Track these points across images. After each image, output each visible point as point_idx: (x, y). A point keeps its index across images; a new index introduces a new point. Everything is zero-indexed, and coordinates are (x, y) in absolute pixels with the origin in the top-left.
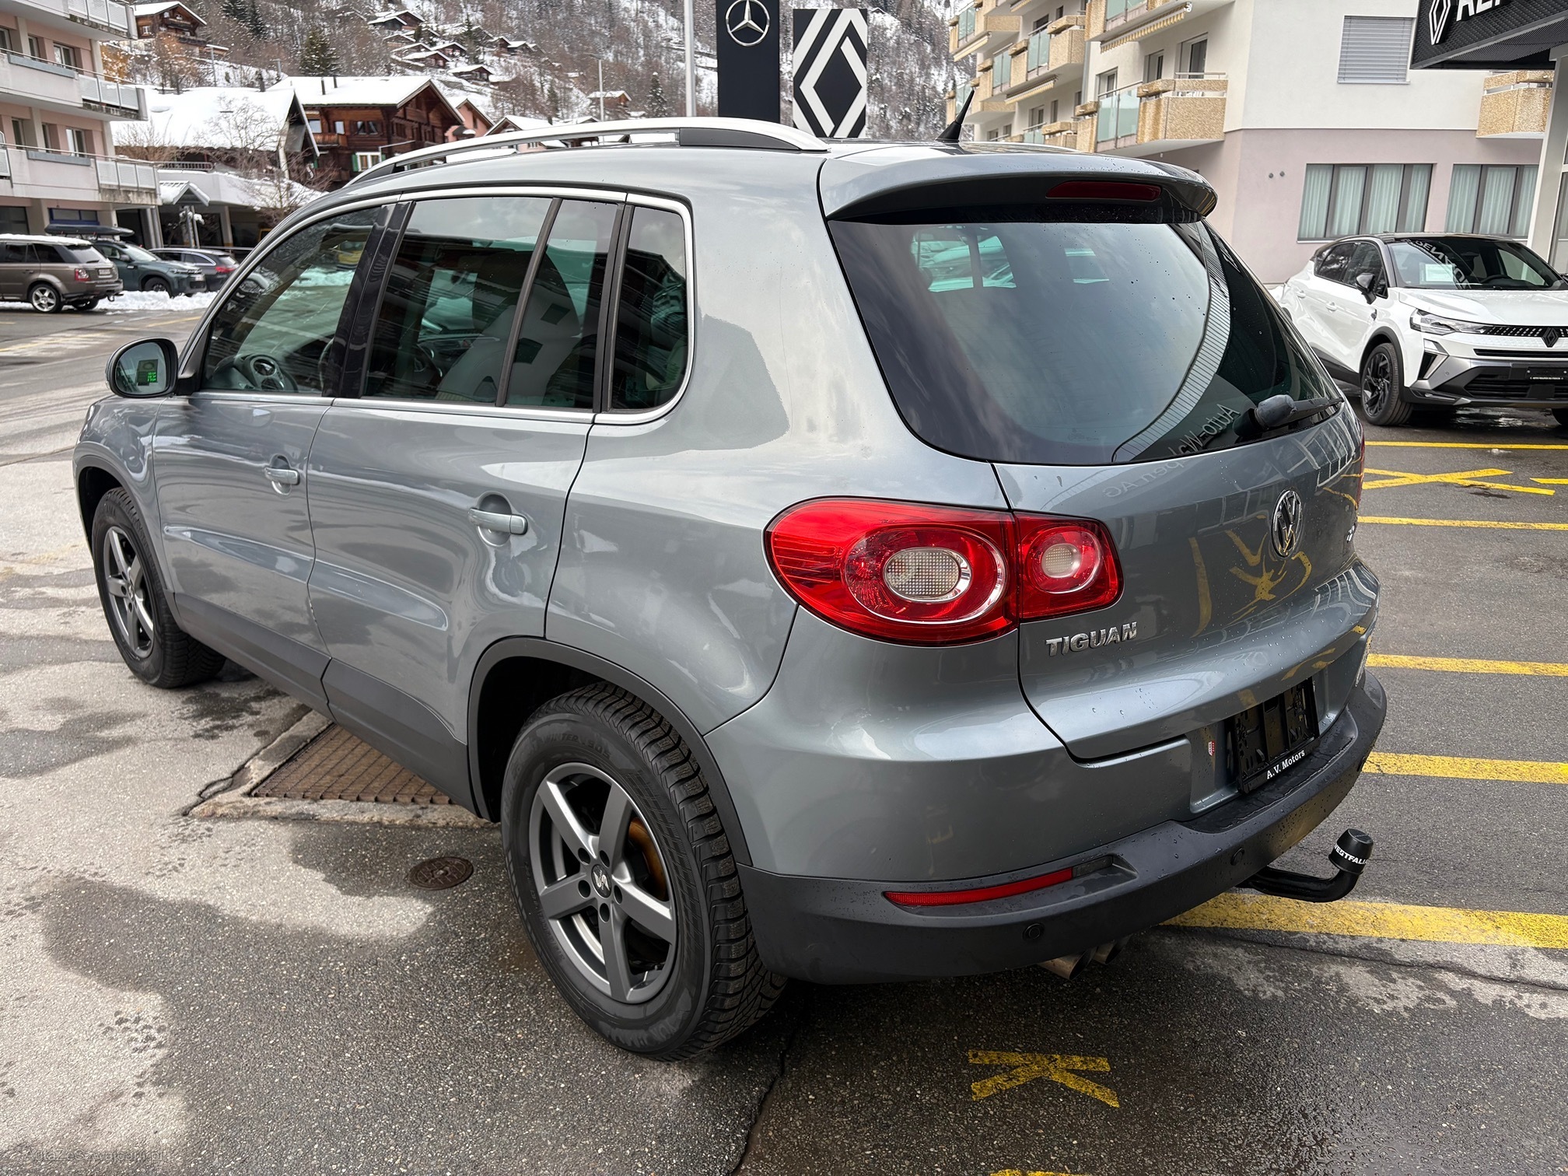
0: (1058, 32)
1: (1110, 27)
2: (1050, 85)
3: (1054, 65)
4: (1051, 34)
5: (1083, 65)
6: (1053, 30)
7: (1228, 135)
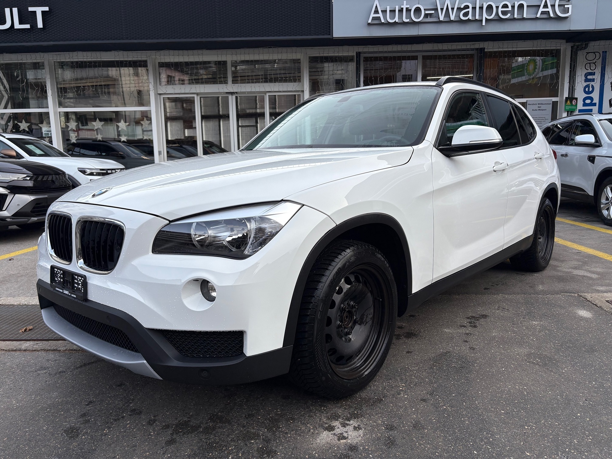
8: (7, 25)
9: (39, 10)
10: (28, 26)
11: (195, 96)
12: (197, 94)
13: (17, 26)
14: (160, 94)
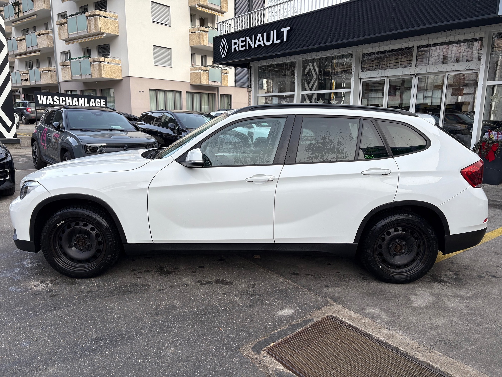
0: (40, 35)
1: (70, 37)
2: (38, 53)
3: (40, 47)
4: (37, 35)
5: (54, 48)
6: (38, 34)
7: (124, 78)
8: (270, 43)
9: (285, 30)
10: (279, 41)
11: (386, 79)
12: (388, 77)
13: (275, 42)
14: (361, 79)
